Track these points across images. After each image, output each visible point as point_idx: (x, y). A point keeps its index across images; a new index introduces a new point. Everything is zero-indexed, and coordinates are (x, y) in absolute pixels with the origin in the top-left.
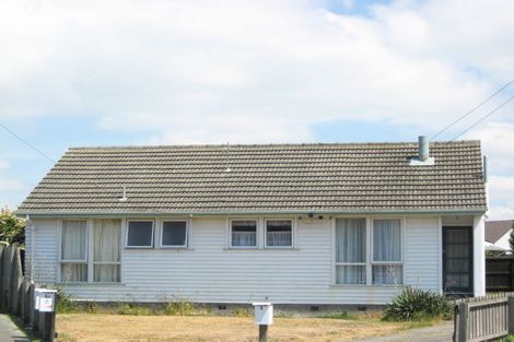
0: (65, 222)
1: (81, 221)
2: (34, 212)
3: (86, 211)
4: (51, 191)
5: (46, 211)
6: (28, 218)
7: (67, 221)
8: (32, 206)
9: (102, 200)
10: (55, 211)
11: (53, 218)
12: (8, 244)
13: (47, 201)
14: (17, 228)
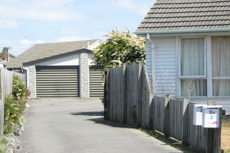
0: (183, 40)
1: (199, 38)
2: (154, 31)
3: (205, 29)
4: (167, 11)
5: (166, 30)
6: (148, 37)
7: (185, 39)
8: (150, 25)
9: (217, 18)
10: (174, 30)
11: (171, 37)
12: (120, 63)
13: (165, 20)
14: (127, 48)
